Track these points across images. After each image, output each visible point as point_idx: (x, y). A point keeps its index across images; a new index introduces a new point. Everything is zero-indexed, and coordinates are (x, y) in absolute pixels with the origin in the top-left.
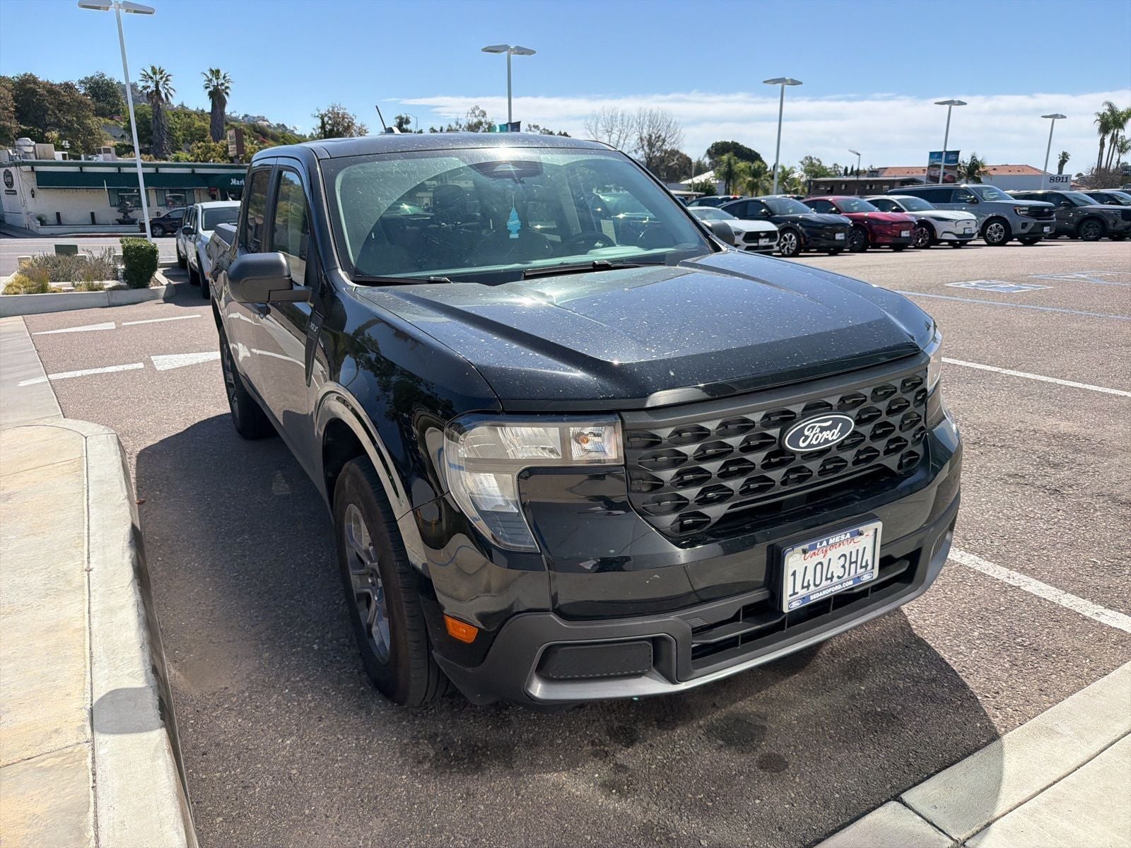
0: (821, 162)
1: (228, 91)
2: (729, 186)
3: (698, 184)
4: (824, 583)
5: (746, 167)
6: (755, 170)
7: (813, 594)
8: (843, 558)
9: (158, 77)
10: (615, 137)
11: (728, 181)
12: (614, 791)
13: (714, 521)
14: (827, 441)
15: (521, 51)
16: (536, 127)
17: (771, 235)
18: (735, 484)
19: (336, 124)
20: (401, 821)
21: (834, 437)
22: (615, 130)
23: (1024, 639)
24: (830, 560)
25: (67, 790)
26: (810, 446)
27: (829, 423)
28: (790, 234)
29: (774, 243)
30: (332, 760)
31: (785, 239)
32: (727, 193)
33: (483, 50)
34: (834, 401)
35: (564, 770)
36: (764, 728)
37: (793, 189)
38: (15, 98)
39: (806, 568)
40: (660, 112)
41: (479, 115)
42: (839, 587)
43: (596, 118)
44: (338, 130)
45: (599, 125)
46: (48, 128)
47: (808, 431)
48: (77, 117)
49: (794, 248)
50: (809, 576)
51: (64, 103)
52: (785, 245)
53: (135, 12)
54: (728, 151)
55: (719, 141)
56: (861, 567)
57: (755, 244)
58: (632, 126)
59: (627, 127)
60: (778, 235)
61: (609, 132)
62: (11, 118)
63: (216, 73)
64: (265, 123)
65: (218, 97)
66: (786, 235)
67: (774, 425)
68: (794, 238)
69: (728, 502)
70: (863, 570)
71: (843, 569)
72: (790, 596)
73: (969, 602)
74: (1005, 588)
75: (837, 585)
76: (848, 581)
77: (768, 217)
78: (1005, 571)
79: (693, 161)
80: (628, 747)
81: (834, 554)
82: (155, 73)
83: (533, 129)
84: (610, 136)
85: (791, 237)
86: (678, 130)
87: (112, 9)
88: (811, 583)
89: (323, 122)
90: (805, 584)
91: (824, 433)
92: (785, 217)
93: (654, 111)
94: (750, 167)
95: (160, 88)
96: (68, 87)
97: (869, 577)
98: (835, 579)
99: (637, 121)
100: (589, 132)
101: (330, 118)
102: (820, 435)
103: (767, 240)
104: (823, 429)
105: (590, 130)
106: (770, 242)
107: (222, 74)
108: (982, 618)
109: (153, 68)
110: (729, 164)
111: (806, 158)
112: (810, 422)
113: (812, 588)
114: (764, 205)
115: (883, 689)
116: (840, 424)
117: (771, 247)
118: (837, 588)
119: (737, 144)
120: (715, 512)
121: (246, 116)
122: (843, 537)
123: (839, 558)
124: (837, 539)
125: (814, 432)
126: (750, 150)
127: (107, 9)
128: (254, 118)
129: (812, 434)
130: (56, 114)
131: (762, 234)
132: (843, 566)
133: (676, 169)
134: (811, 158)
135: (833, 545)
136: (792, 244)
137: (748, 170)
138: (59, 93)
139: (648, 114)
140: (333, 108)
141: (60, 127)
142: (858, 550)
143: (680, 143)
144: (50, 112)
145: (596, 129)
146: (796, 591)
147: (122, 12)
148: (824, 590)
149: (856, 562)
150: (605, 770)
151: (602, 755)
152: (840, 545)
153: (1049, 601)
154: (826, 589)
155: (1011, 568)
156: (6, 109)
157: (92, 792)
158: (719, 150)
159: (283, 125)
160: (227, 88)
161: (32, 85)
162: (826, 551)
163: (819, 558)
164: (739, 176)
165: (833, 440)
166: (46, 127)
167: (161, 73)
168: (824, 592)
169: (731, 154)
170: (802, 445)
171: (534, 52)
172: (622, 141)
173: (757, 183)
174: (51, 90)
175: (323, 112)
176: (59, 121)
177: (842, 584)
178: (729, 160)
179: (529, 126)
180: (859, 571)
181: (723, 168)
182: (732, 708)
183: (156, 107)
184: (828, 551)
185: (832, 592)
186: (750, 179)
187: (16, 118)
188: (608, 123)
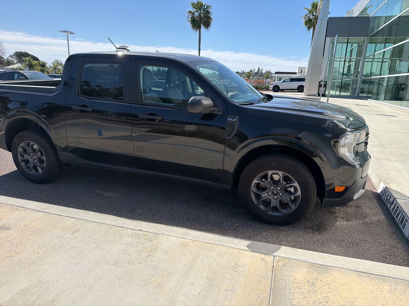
0: (62, 63)
5: (36, 63)
37: (60, 73)
94: (38, 63)
110: (30, 61)
111: (55, 61)
119: (28, 53)
126: (34, 56)
134: (57, 61)
158: (20, 55)
173: (44, 69)
181: (27, 63)
186: (40, 68)
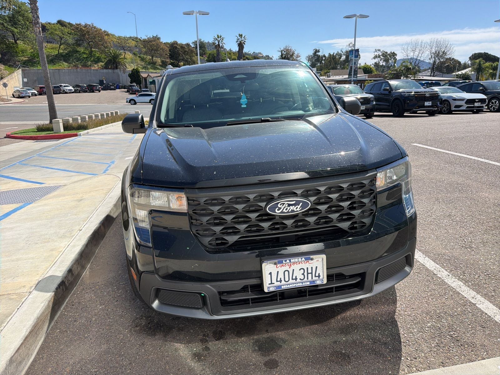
1: (245, 43)
2: (479, 75)
3: (461, 75)
4: (291, 281)
5: (489, 65)
6: (494, 67)
7: (283, 285)
8: (302, 271)
9: (219, 39)
10: (417, 53)
11: (478, 73)
12: (196, 358)
13: (230, 243)
14: (293, 211)
15: (362, 16)
16: (379, 50)
17: (482, 101)
18: (242, 227)
19: (287, 54)
20: (113, 348)
21: (298, 209)
22: (417, 50)
23: (455, 333)
24: (293, 270)
25: (10, 308)
26: (282, 212)
27: (294, 202)
28: (495, 100)
29: (484, 105)
30: (109, 318)
31: (493, 103)
32: (477, 79)
33: (344, 17)
34: (299, 192)
35: (184, 344)
36: (281, 346)
38: (170, 51)
39: (278, 272)
40: (442, 40)
41: (352, 47)
42: (301, 284)
43: (408, 44)
44: (288, 57)
45: (409, 48)
46: (180, 61)
47: (280, 205)
48: (190, 56)
49: (497, 108)
50: (281, 276)
51: (185, 51)
52: (492, 106)
53: (203, 14)
54: (479, 58)
55: (477, 52)
56: (315, 276)
57: (473, 105)
58: (426, 47)
59: (424, 48)
60: (487, 100)
61: (414, 51)
62: (168, 58)
63: (241, 36)
64: (261, 55)
65: (241, 46)
66: (493, 101)
67: (262, 201)
68: (497, 102)
69: (238, 235)
70: (317, 278)
71: (303, 276)
72: (269, 284)
73: (438, 307)
74: (466, 303)
75: (300, 283)
76: (307, 282)
77: (483, 92)
78: (473, 293)
79: (462, 63)
80: (217, 341)
81: (296, 267)
82: (218, 37)
83: (377, 51)
84: (414, 53)
85: (496, 102)
86: (452, 48)
87: (194, 14)
88: (283, 279)
89: (282, 53)
90: (279, 280)
91: (291, 207)
92: (494, 92)
93: (439, 40)
94: (492, 65)
95: (220, 43)
96: (188, 45)
97: (321, 282)
98: (298, 280)
99: (429, 45)
100: (403, 51)
101: (285, 52)
102: (289, 208)
103: (480, 103)
104: (289, 205)
105: (404, 51)
106: (481, 104)
107: (243, 36)
108: (439, 317)
109: (218, 35)
110: (480, 64)
112: (282, 201)
113: (283, 282)
114: (482, 85)
115: (354, 342)
116: (301, 204)
117: (483, 107)
118: (299, 284)
119: (487, 53)
120: (232, 239)
121: (254, 52)
122: (300, 260)
123: (300, 270)
124: (296, 260)
125: (284, 206)
126: (495, 56)
127: (193, 14)
128: (257, 53)
129: (283, 207)
130: (183, 56)
131: (477, 100)
132: (303, 274)
133: (452, 67)
135: (294, 263)
136: (496, 105)
137: (490, 67)
138: (184, 47)
139: (436, 41)
140: (286, 47)
141: (184, 60)
142: (312, 268)
143: (452, 55)
144: (181, 55)
145: (407, 50)
146: (273, 282)
147: (198, 15)
148: (290, 284)
149: (312, 273)
150: (201, 347)
151: (203, 341)
152: (299, 263)
153: (488, 315)
154: (292, 284)
155: (478, 293)
156: (167, 54)
157: (16, 310)
158: (475, 57)
159: (268, 56)
160: (245, 41)
161: (175, 45)
162: (290, 265)
163: (287, 268)
164: (485, 70)
165: (297, 211)
166: (179, 61)
167: (221, 37)
168: (291, 286)
169: (481, 59)
170: (276, 211)
171: (369, 16)
172: (420, 55)
174: (182, 46)
175: (282, 49)
176: (184, 58)
177: (302, 283)
178: (480, 62)
179: (376, 50)
180: (314, 278)
181: (476, 66)
182: (274, 334)
183: (218, 51)
184: (292, 265)
185: (295, 286)
186: (491, 71)
187: (170, 58)
188: (414, 47)
